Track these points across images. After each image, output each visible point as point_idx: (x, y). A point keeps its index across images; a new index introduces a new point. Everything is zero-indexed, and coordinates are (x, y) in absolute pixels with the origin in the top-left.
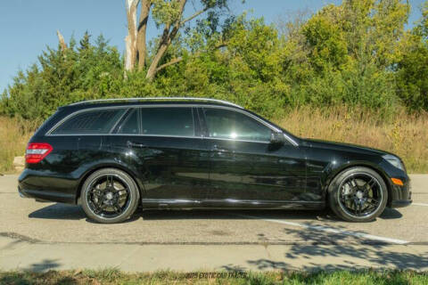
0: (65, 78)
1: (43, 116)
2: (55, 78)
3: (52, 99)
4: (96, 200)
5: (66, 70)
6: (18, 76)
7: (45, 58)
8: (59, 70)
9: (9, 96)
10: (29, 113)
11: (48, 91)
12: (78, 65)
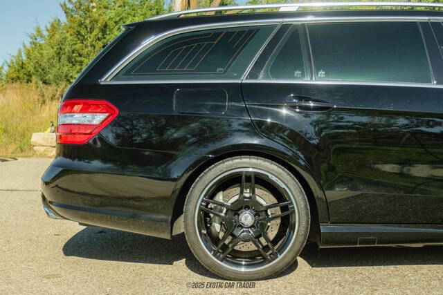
0: (96, 31)
1: (68, 80)
2: (83, 32)
3: (79, 59)
4: (217, 227)
5: (96, 21)
6: (35, 33)
7: (70, 6)
8: (87, 21)
9: (24, 58)
10: (50, 77)
11: (74, 47)
12: (112, 15)
